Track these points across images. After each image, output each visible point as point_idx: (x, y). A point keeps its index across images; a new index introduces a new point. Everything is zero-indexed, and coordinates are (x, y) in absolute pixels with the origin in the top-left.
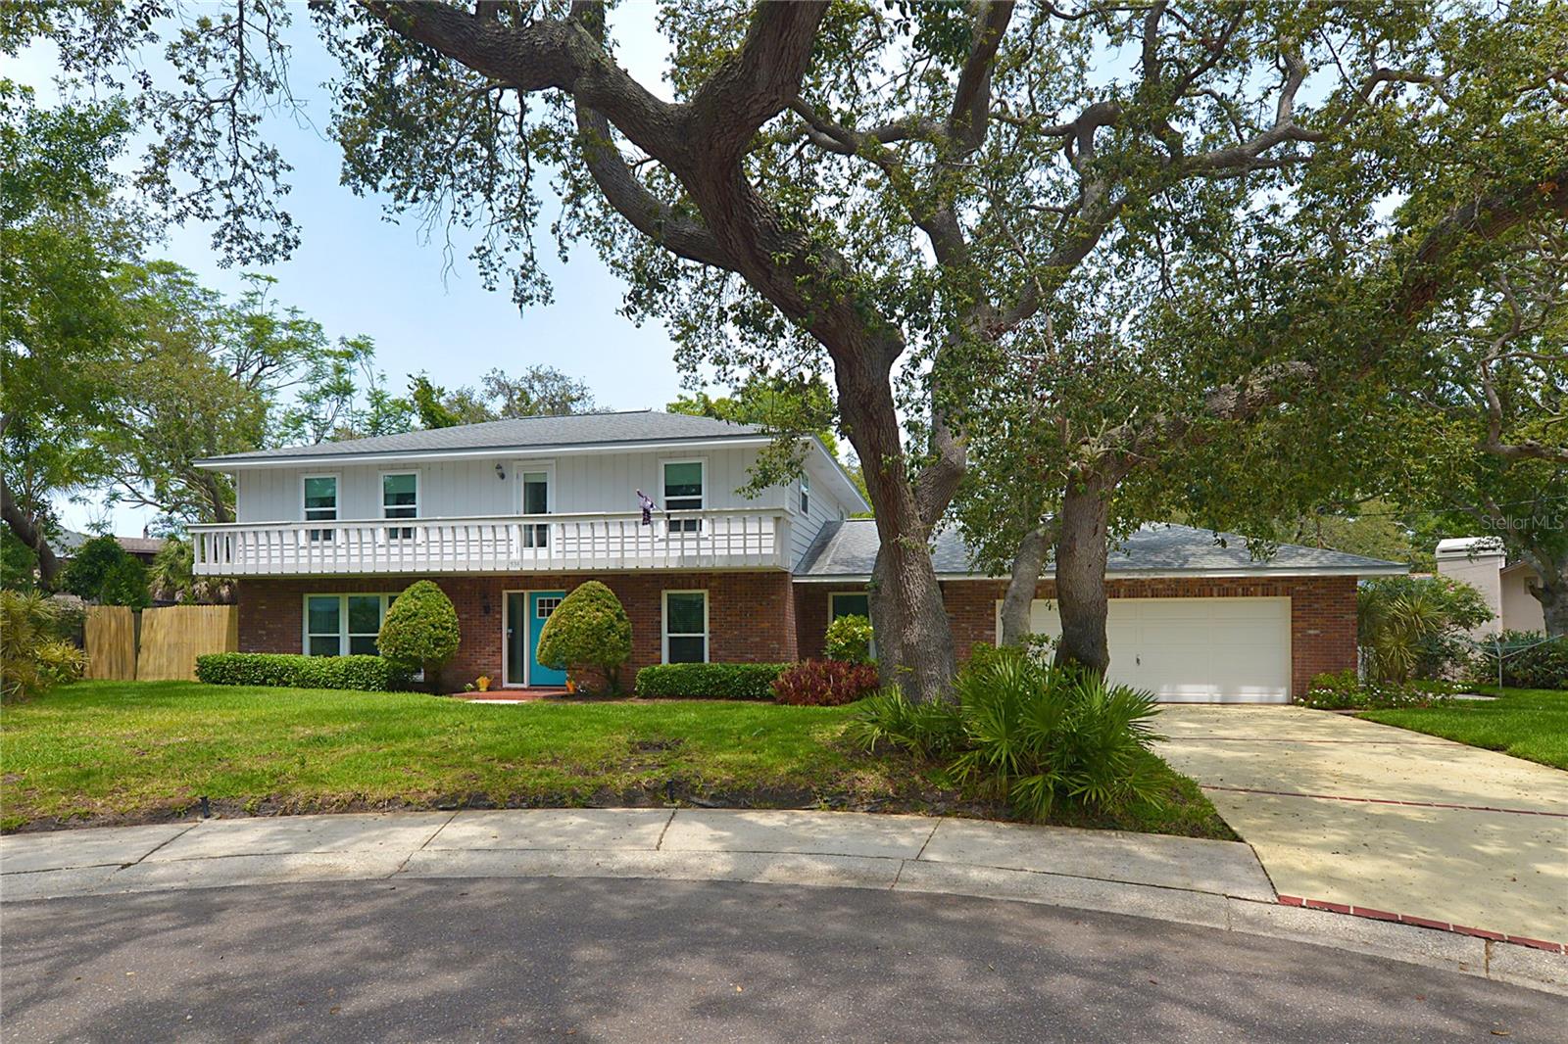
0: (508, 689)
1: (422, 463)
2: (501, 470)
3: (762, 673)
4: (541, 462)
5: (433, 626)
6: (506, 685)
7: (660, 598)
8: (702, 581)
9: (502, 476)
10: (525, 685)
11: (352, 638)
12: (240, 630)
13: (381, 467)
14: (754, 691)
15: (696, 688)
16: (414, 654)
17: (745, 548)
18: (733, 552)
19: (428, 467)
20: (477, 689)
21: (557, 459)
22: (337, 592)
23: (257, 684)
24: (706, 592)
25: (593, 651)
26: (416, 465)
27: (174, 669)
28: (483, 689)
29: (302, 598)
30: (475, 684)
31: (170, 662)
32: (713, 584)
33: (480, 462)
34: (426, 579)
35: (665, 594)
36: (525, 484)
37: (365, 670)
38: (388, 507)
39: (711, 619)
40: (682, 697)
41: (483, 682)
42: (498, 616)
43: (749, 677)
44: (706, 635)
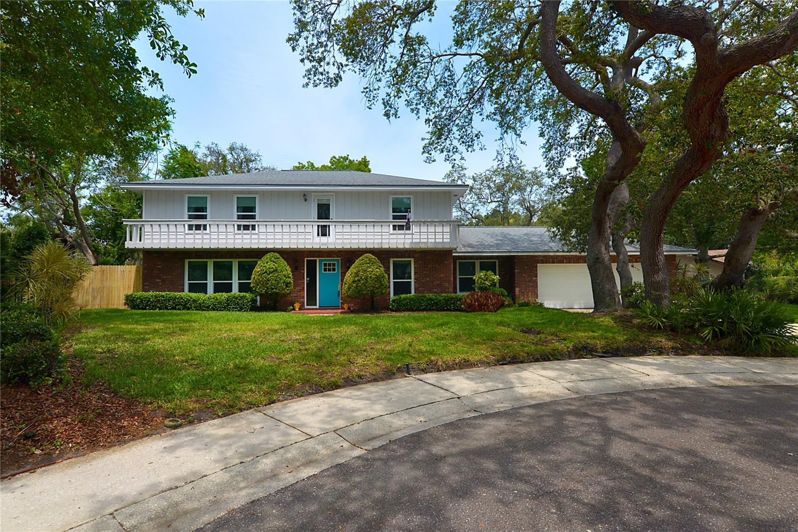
0: (306, 309)
1: (260, 191)
2: (305, 196)
3: (453, 298)
4: (327, 194)
5: (285, 276)
6: (306, 307)
7: (389, 263)
8: (411, 255)
9: (306, 200)
10: (317, 307)
11: (215, 283)
12: (143, 279)
13: (235, 192)
14: (450, 307)
15: (422, 306)
16: (277, 291)
17: (443, 239)
18: (437, 241)
19: (263, 193)
20: (294, 309)
21: (336, 192)
22: (207, 258)
23: (171, 309)
24: (412, 260)
25: (377, 288)
26: (256, 192)
27: (98, 301)
28: (297, 309)
29: (184, 262)
30: (293, 306)
31: (94, 298)
32: (416, 256)
33: (293, 192)
34: (274, 252)
35: (391, 260)
36: (318, 204)
37: (240, 300)
38: (239, 213)
39: (415, 273)
40: (415, 311)
41: (297, 305)
42: (302, 271)
43: (447, 300)
44: (413, 280)
